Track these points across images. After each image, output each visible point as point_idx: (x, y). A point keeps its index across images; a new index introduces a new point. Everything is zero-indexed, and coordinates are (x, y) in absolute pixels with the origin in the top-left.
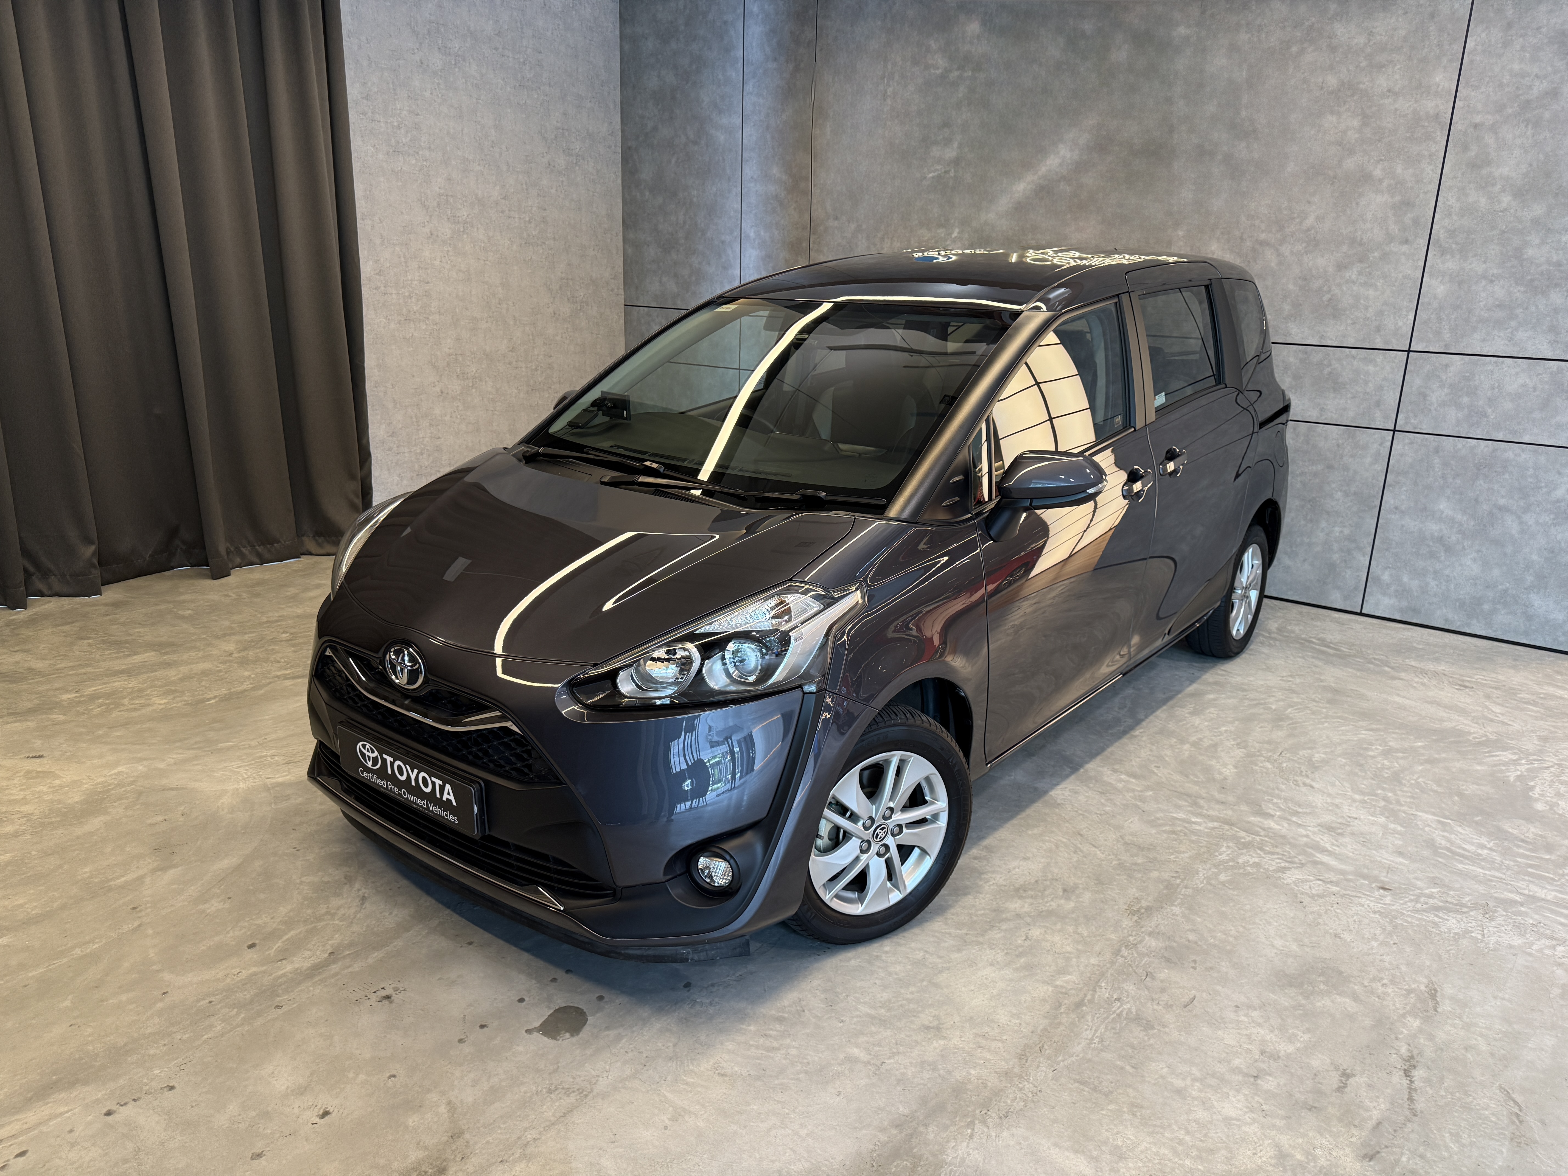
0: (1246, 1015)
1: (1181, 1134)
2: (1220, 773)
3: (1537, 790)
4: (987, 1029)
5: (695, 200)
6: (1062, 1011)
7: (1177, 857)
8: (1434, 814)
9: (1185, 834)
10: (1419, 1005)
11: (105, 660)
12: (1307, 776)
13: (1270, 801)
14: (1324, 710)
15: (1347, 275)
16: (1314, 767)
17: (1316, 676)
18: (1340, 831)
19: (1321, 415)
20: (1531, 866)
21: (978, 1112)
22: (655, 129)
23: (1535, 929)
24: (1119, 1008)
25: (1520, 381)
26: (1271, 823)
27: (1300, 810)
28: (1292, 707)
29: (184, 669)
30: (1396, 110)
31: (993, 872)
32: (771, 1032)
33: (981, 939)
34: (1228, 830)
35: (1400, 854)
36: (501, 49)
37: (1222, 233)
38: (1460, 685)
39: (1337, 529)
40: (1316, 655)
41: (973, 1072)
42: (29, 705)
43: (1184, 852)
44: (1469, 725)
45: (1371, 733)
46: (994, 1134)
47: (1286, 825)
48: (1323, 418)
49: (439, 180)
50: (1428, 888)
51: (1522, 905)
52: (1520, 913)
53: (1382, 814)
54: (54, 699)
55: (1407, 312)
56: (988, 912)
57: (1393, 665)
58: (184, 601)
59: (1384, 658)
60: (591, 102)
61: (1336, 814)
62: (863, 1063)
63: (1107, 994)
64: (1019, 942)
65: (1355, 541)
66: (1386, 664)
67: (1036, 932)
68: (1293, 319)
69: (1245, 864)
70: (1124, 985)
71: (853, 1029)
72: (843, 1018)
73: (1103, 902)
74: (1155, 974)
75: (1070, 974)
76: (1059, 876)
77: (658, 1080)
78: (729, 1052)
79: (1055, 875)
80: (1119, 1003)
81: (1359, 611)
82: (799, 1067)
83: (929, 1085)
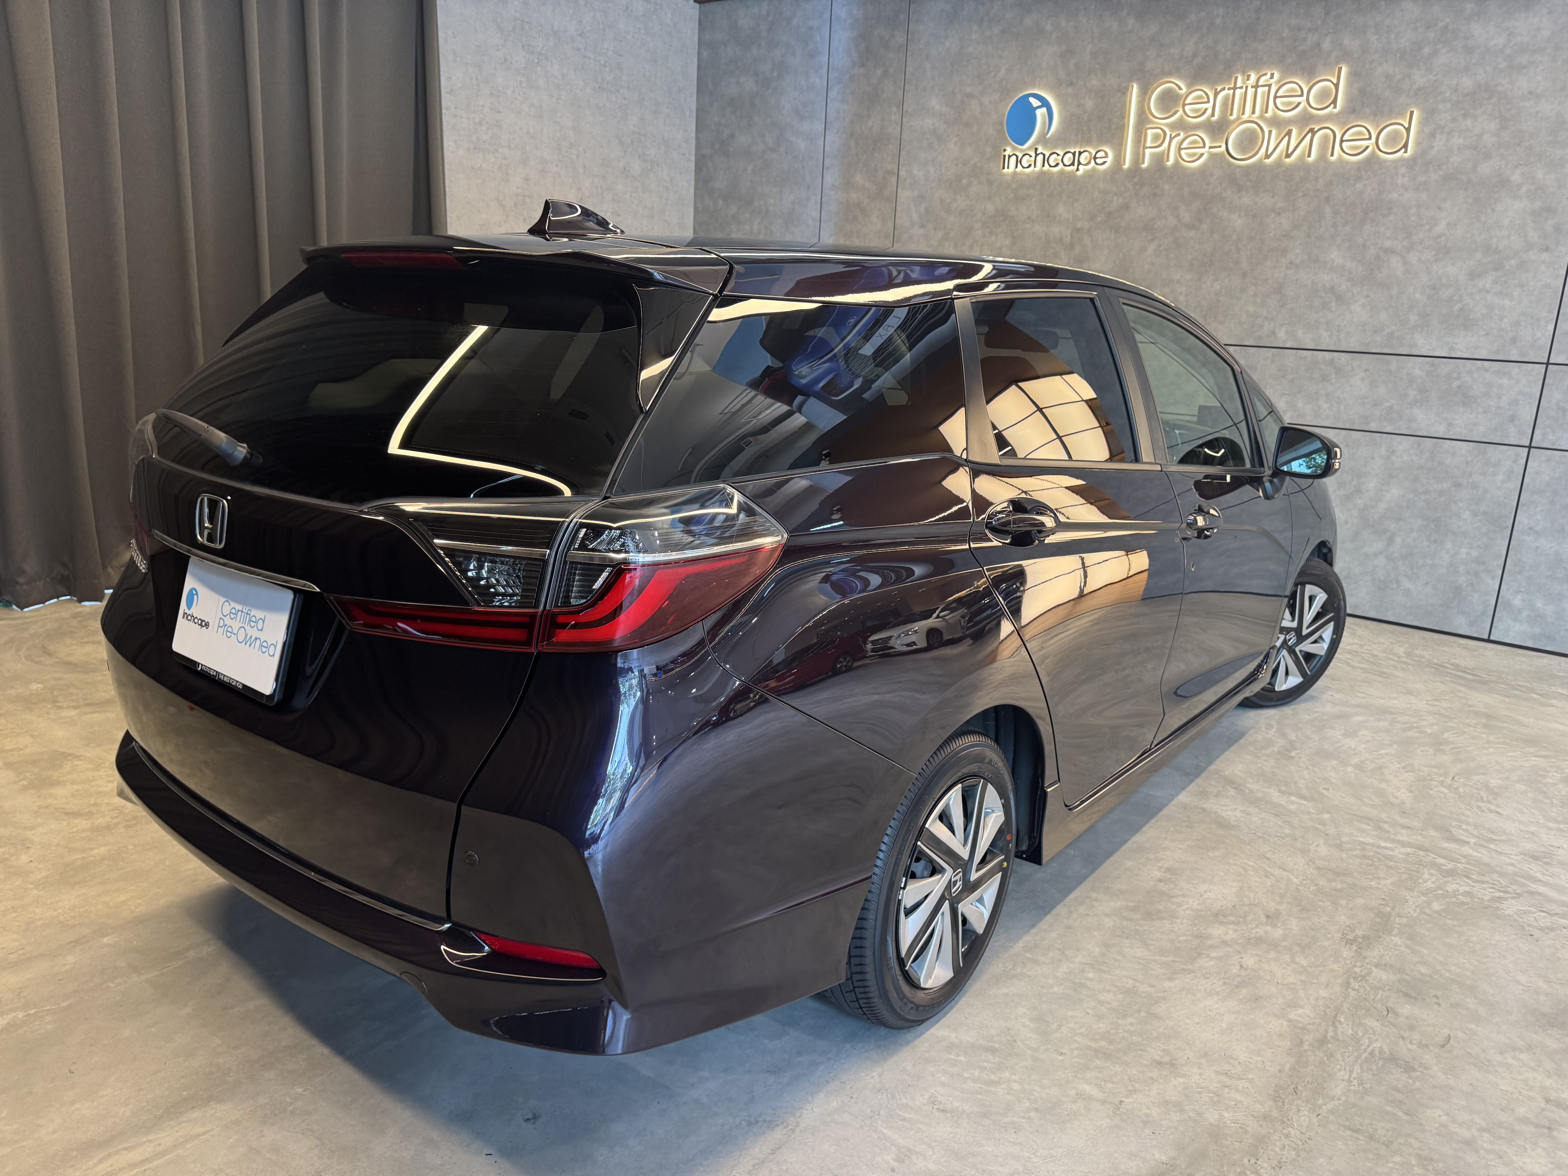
0: (1514, 1058)
2: (1397, 798)
4: (1227, 1067)
5: (771, 209)
6: (1306, 1047)
7: (1379, 884)
9: (1380, 860)
12: (1490, 802)
13: (1460, 827)
14: (1484, 736)
15: (1480, 283)
16: (1494, 792)
17: (1463, 701)
18: (1545, 860)
19: (1449, 430)
21: (1246, 1161)
22: (732, 136)
24: (1369, 1046)
26: (1466, 850)
27: (1495, 837)
28: (1448, 731)
30: (1538, 112)
32: (985, 1064)
33: (1190, 967)
34: (1424, 857)
36: (582, 50)
37: (1343, 241)
39: (1463, 551)
40: (1454, 680)
41: (1226, 1115)
43: (1384, 879)
45: (1541, 759)
47: (1485, 853)
48: (1451, 433)
55: (1546, 323)
56: (1190, 938)
57: (1540, 692)
59: (1527, 684)
60: (667, 108)
61: (1535, 843)
62: (1099, 1101)
63: (1350, 1031)
64: (1235, 971)
65: (1483, 563)
66: (1533, 690)
67: (1249, 961)
68: (1419, 329)
69: (1455, 893)
70: (1366, 1021)
71: (1076, 1062)
72: (1061, 1051)
73: (1312, 929)
74: (1396, 1010)
75: (1301, 1007)
76: (1257, 901)
77: (871, 1115)
78: (943, 1084)
79: (1252, 900)
80: (1367, 1041)
81: (1486, 637)
82: (1027, 1104)
83: (1181, 1129)
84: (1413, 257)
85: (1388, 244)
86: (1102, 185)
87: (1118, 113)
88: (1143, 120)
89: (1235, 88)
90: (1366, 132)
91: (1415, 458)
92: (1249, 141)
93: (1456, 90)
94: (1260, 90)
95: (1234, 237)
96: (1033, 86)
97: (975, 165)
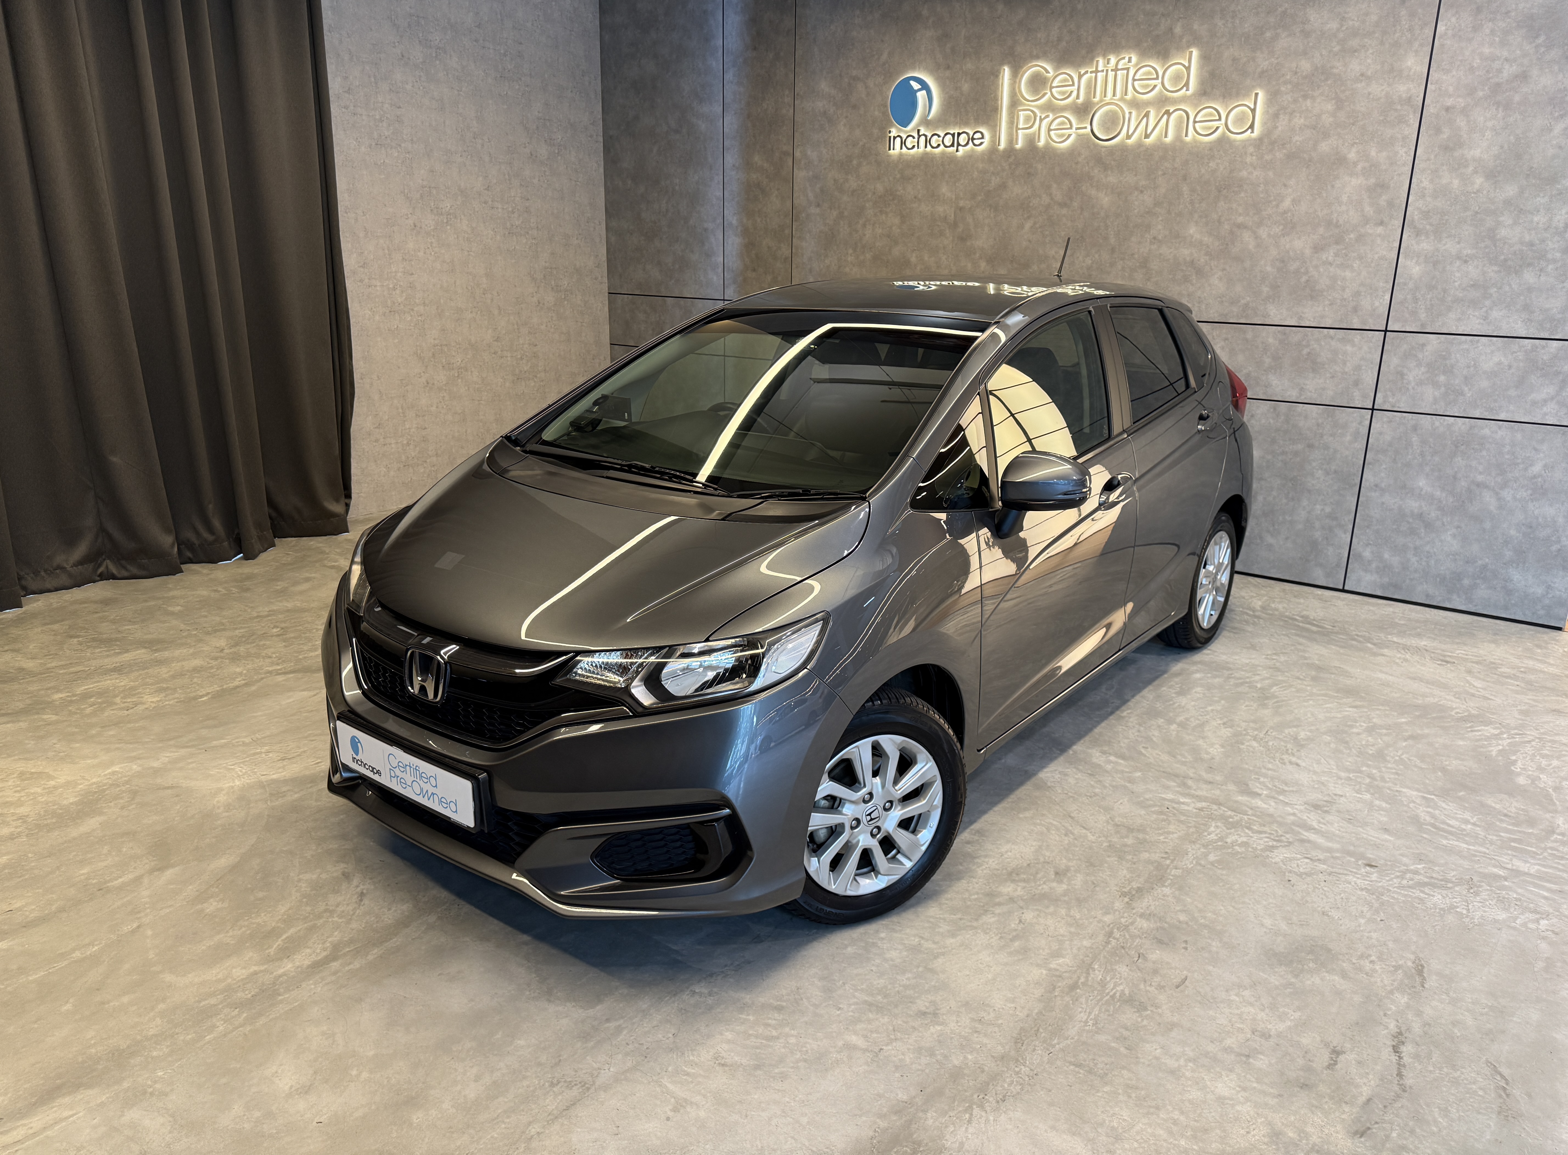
0: (1237, 995)
1: (1176, 1115)
2: (1208, 753)
3: (1519, 764)
4: (983, 1014)
5: (677, 188)
6: (1057, 993)
7: (1166, 838)
8: (1418, 790)
9: (1174, 814)
10: (1406, 981)
11: (95, 659)
12: (1293, 755)
13: (1257, 780)
14: (1309, 688)
15: (1324, 256)
16: (1300, 745)
17: (1301, 654)
18: (1325, 809)
19: (1301, 395)
20: (1514, 840)
21: (975, 1096)
22: (636, 118)
23: (1518, 903)
24: (1112, 990)
25: (1496, 359)
26: (1258, 802)
27: (1286, 788)
28: (1277, 685)
29: (176, 666)
30: (1369, 94)
31: (986, 856)
32: (770, 1021)
33: (975, 924)
34: (1215, 810)
35: (1386, 830)
36: (481, 41)
37: (1200, 217)
38: (1442, 661)
39: (1318, 507)
40: (1299, 633)
41: (970, 1057)
42: (21, 705)
43: (1173, 833)
44: (1452, 701)
45: (1355, 710)
46: (991, 1118)
47: (1273, 804)
48: (1303, 397)
49: (422, 172)
50: (1413, 864)
51: (1506, 880)
52: (1503, 888)
53: (1368, 791)
54: (46, 699)
55: (1384, 292)
56: (981, 896)
57: (1376, 641)
58: (173, 597)
59: (1367, 635)
60: (572, 92)
61: (1322, 792)
62: (861, 1050)
63: (1100, 976)
64: (1013, 925)
65: (1336, 519)
66: (1369, 640)
67: (1029, 916)
68: (1271, 300)
69: (1233, 843)
70: (1117, 967)
71: (851, 1016)
72: (841, 1006)
73: (1094, 884)
74: (1147, 956)
75: (1063, 957)
76: (1051, 859)
77: (659, 1071)
78: (729, 1042)
79: (1047, 858)
80: (1112, 985)
81: (1341, 588)
82: (798, 1056)
83: (927, 1071)
84: (1263, 232)
85: (1240, 219)
86: (981, 166)
87: (992, 94)
91: (1272, 421)
93: (1296, 73)
95: (1102, 214)
96: (913, 68)
97: (864, 145)
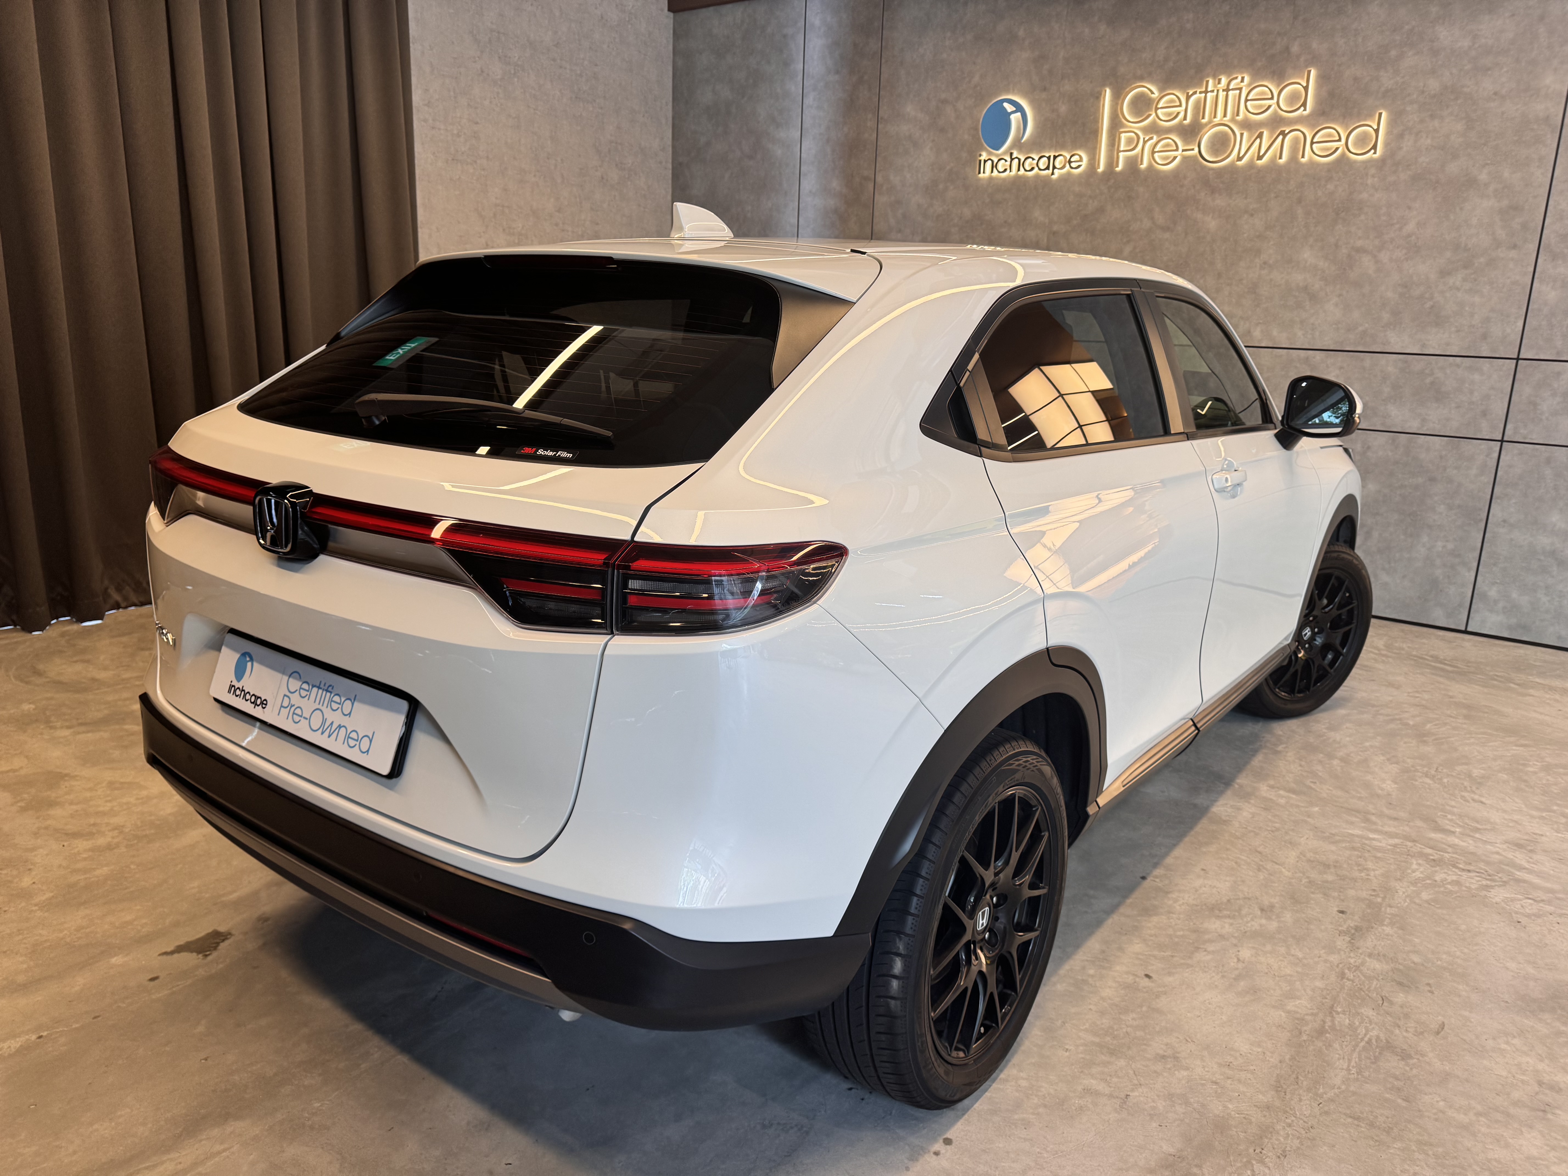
0: (1507, 1043)
2: (1382, 789)
4: (1229, 1059)
6: (1305, 1038)
7: (1368, 875)
9: (1368, 851)
12: (1474, 792)
13: (1445, 817)
14: (1465, 726)
15: (1451, 281)
16: (1477, 782)
17: (1443, 692)
18: (1529, 848)
19: (1423, 426)
21: (1251, 1150)
22: (708, 144)
24: (1365, 1035)
26: (1452, 840)
27: (1479, 826)
28: (1430, 722)
30: (1503, 113)
31: (1177, 890)
33: (1189, 962)
34: (1411, 847)
36: (559, 61)
37: (1316, 241)
39: (1440, 544)
40: (1434, 672)
41: (1230, 1106)
42: (99, 715)
43: (1374, 870)
45: (1521, 748)
47: (1471, 842)
48: (1425, 428)
49: (496, 190)
55: (1516, 321)
56: (1187, 933)
57: (1517, 681)
59: (1506, 675)
60: (644, 116)
61: (1519, 831)
62: (1105, 1096)
63: (1347, 1021)
64: (1232, 964)
65: (1459, 556)
66: (1510, 680)
67: (1246, 953)
68: (1392, 327)
69: (1443, 882)
70: (1363, 1011)
71: (1083, 1058)
72: (1067, 1047)
73: (1306, 921)
74: (1391, 999)
75: (1299, 998)
76: (1250, 895)
79: (1246, 894)
80: (1363, 1030)
81: (1463, 629)
82: (1036, 1101)
83: (1187, 1121)
84: (1384, 256)
85: (1359, 243)
86: (1077, 189)
87: (1092, 118)
88: (1116, 124)
89: (1206, 92)
90: (1336, 135)
91: (1390, 454)
92: (1221, 144)
93: (1423, 92)
94: (1230, 93)
95: (1209, 238)
96: (1007, 91)
97: (951, 170)
